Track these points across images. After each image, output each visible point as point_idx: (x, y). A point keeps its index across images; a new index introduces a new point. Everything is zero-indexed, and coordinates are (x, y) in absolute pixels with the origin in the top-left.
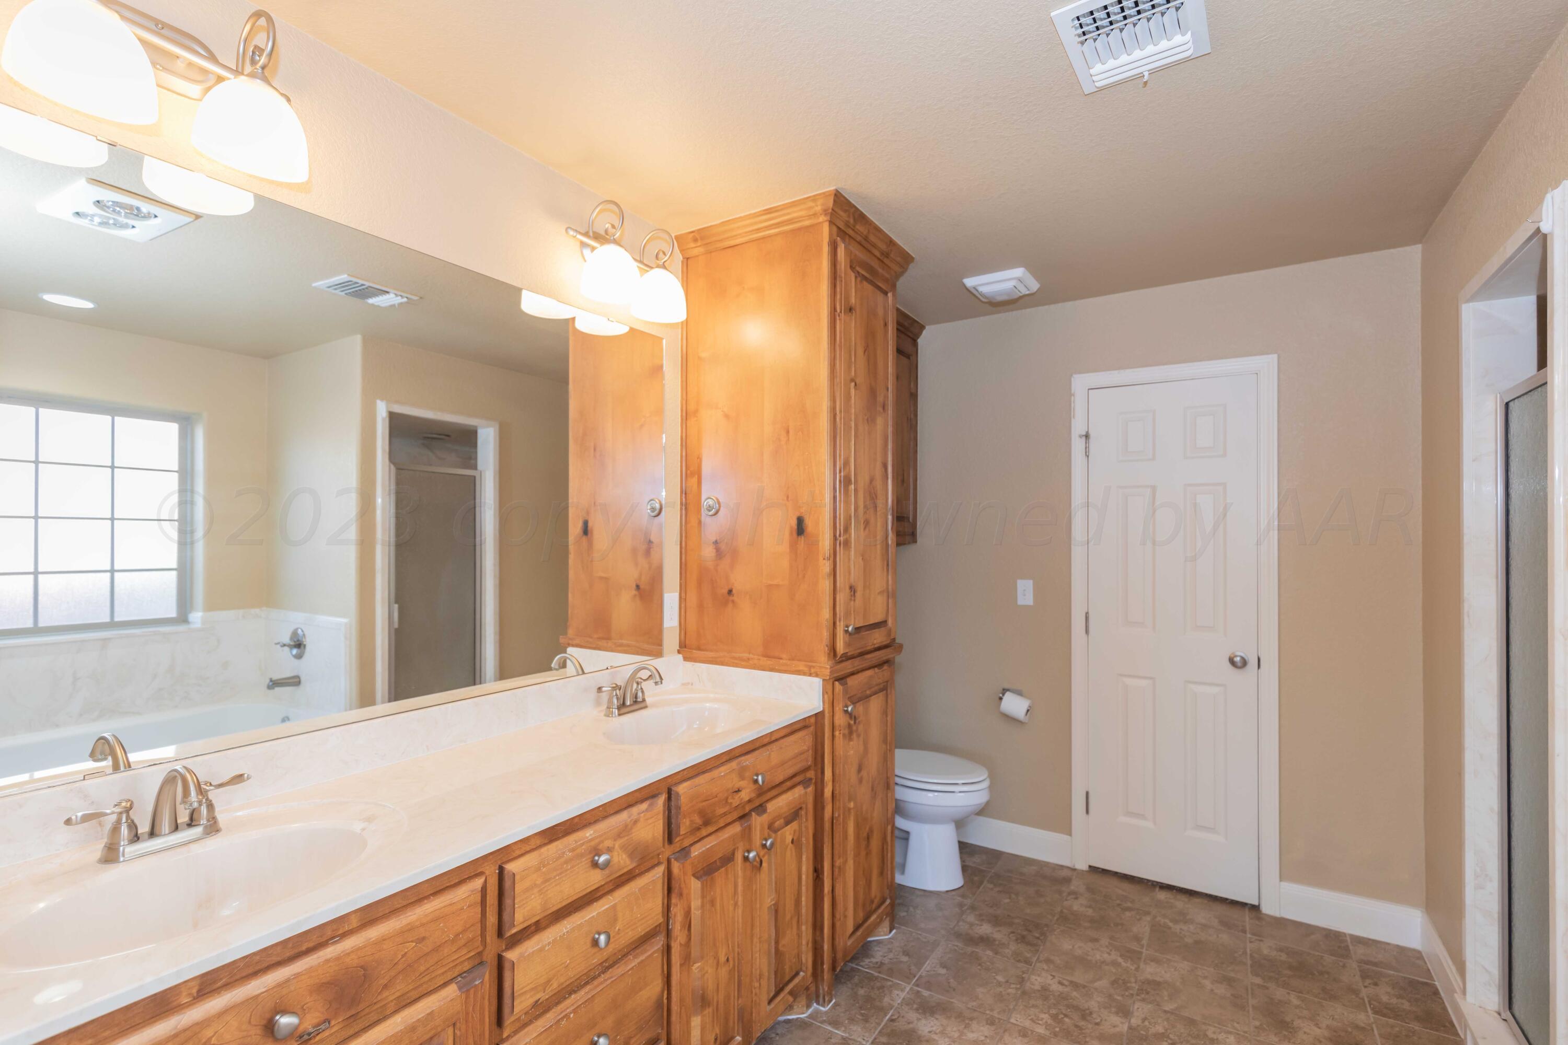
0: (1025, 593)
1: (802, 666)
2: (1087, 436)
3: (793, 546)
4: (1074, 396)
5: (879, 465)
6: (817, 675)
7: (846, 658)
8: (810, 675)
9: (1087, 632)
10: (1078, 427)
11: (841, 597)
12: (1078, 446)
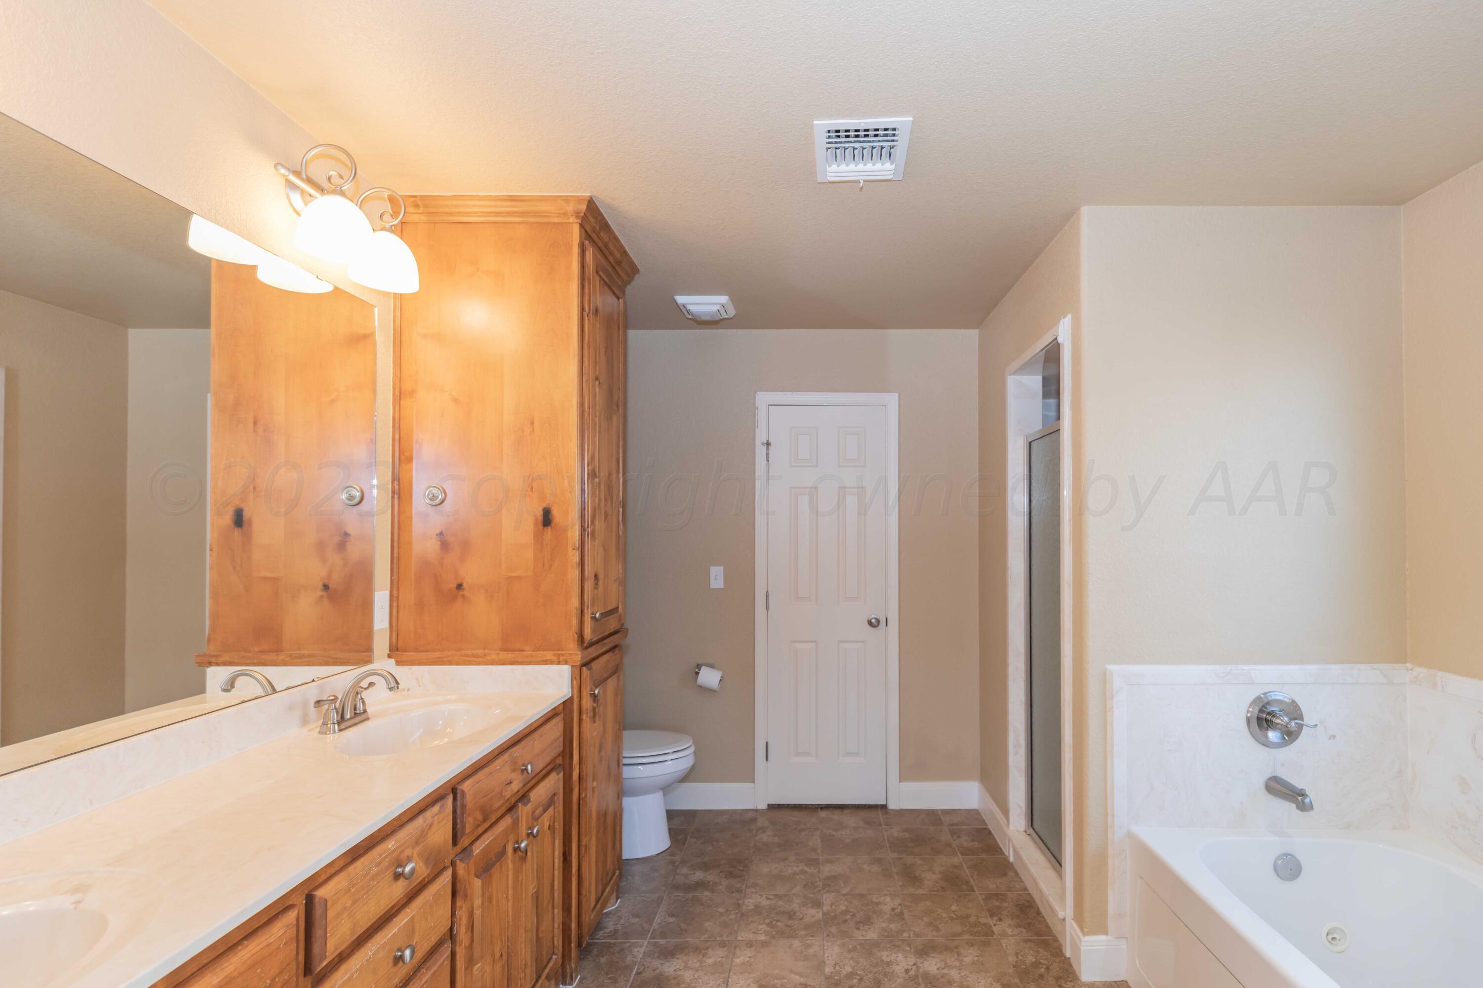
0: (717, 577)
1: (549, 655)
2: (768, 444)
3: (538, 538)
4: (757, 409)
5: (614, 459)
6: (566, 663)
7: (592, 644)
8: (559, 663)
9: (767, 608)
10: (761, 437)
11: (589, 585)
12: (760, 451)
